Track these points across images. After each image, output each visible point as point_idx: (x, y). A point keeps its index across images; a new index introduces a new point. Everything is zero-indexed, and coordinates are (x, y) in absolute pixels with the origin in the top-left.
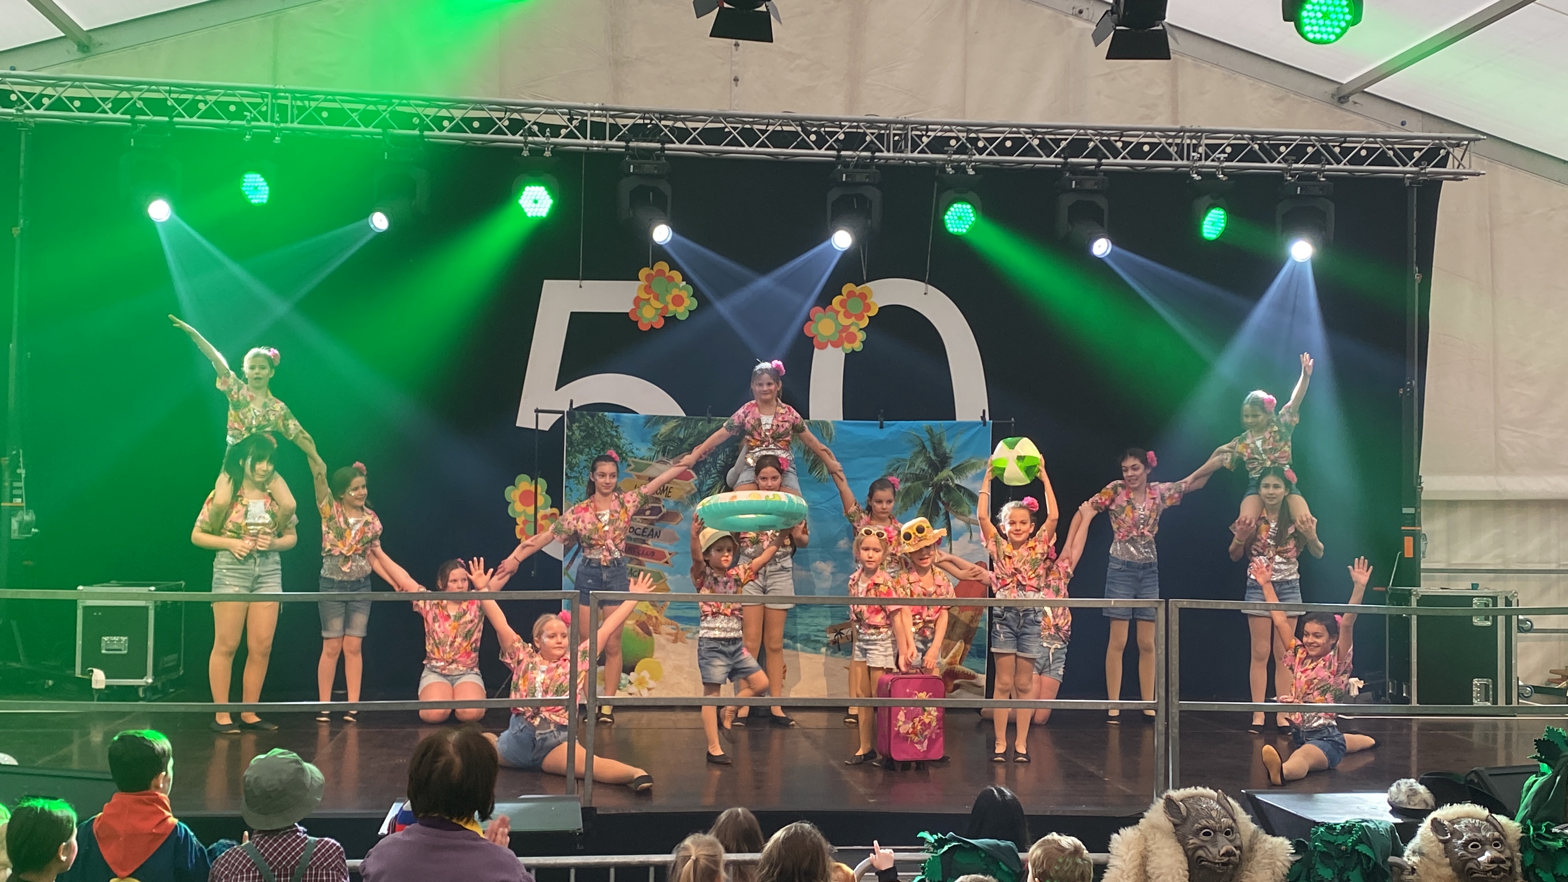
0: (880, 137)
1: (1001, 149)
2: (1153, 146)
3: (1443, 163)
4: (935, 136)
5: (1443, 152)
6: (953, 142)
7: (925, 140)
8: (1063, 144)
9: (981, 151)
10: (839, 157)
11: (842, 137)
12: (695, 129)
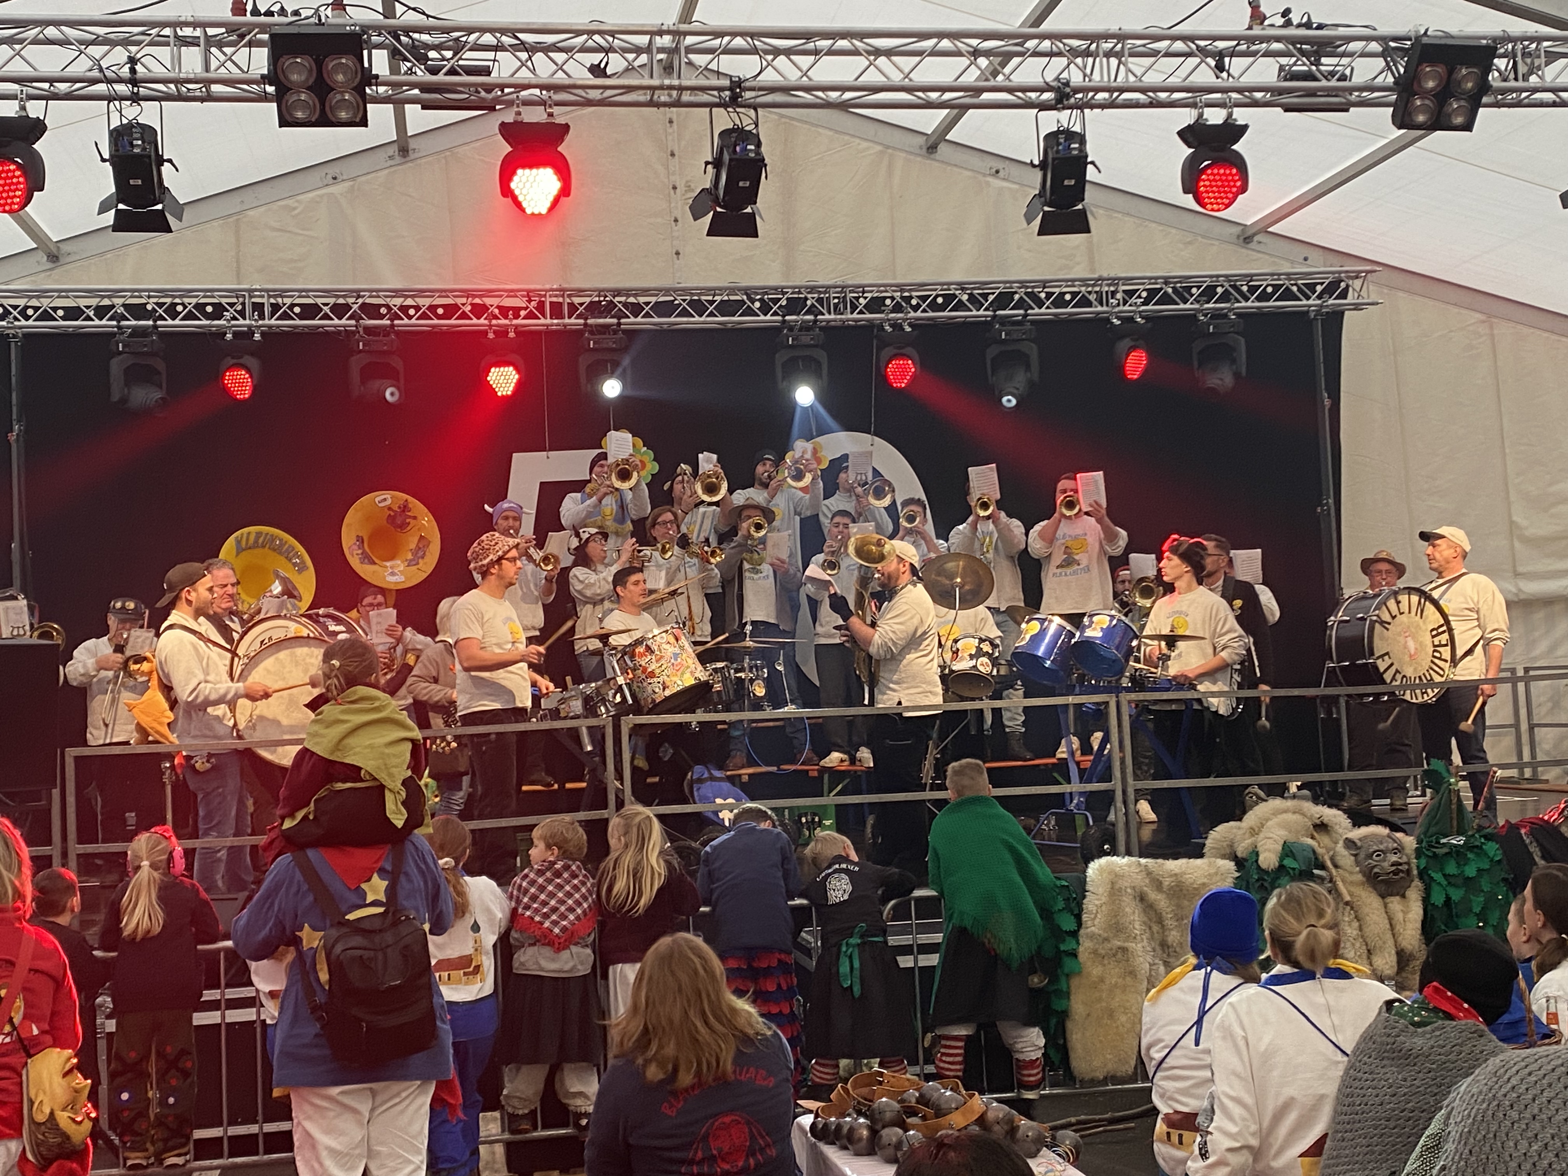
0: (820, 300)
1: (934, 306)
2: (1074, 294)
3: (1344, 295)
4: (872, 298)
5: (1343, 285)
6: (888, 302)
7: (861, 300)
8: (991, 298)
9: (916, 308)
10: (784, 321)
11: (784, 303)
12: (647, 304)
